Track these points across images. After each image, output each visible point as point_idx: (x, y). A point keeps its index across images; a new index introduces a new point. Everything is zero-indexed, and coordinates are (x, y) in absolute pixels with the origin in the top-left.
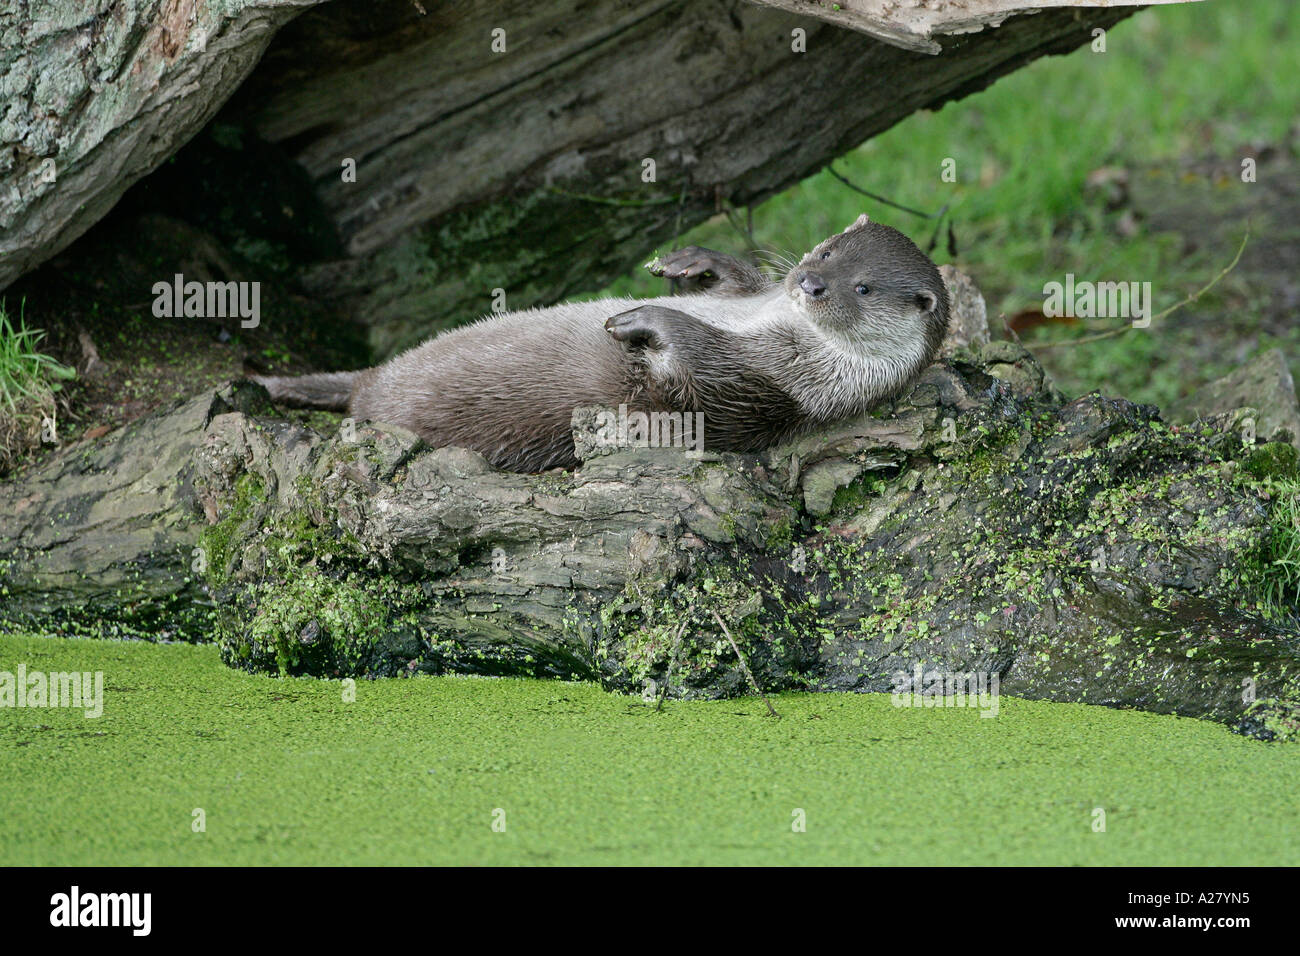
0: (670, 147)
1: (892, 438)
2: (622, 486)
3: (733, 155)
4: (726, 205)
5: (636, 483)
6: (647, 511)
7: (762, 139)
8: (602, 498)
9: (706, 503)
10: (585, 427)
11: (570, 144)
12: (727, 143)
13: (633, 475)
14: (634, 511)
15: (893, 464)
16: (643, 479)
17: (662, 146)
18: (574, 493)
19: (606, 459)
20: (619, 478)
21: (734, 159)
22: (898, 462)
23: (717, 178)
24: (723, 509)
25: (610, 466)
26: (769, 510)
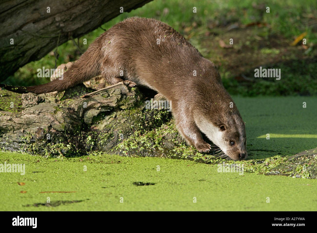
0: (57, 22)
1: (109, 103)
2: (35, 115)
3: (73, 24)
4: (71, 37)
5: (38, 114)
6: (41, 122)
7: (81, 20)
8: (29, 118)
9: (57, 120)
10: (25, 99)
11: (31, 21)
12: (72, 21)
13: (38, 112)
14: (38, 122)
15: (109, 110)
16: (40, 113)
17: (55, 21)
18: (22, 117)
19: (31, 108)
20: (34, 113)
21: (74, 25)
22: (110, 110)
23: (69, 30)
24: (62, 122)
25: (31, 110)
26: (74, 122)
